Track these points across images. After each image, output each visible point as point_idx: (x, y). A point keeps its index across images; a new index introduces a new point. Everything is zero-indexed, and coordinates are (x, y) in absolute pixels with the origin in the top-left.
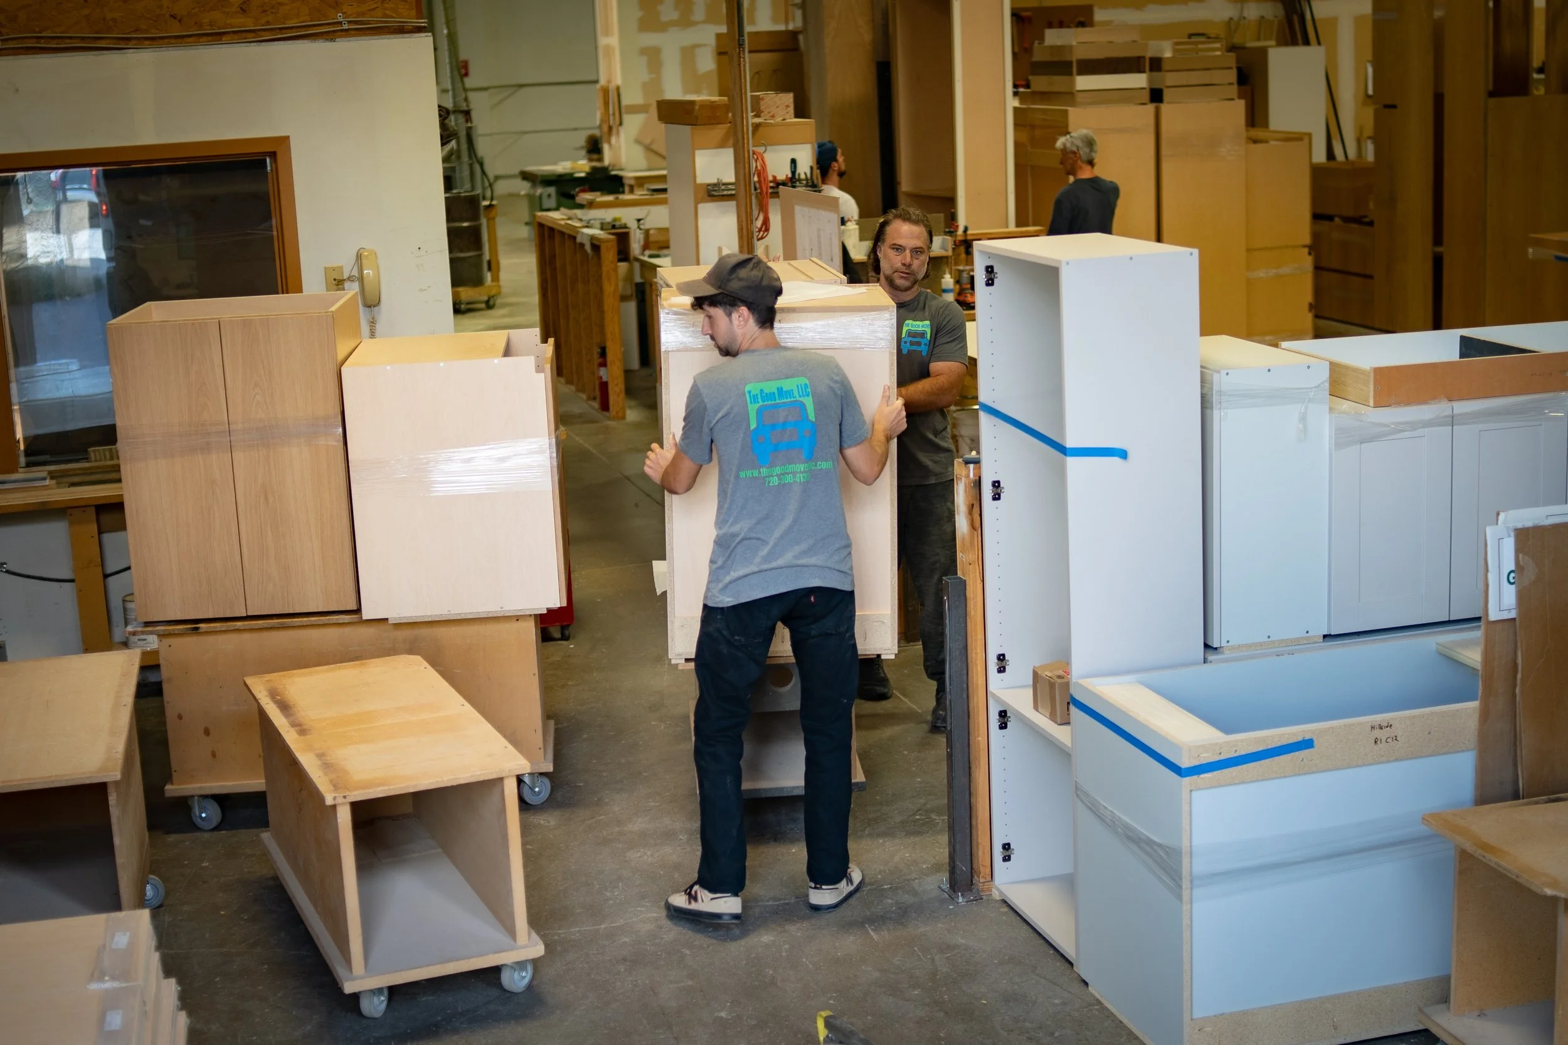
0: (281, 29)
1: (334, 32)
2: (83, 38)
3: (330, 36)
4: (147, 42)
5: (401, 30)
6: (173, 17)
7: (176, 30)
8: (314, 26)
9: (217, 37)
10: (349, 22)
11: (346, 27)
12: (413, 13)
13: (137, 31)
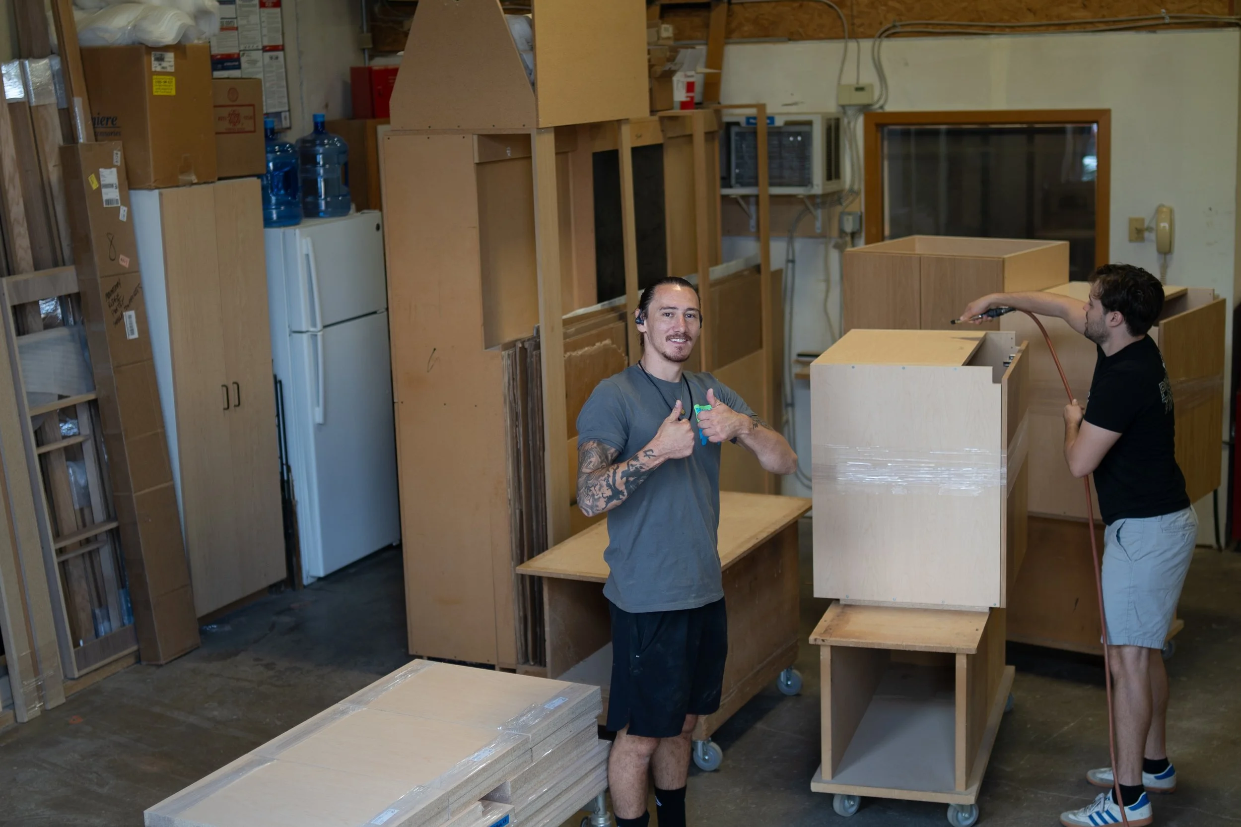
0: (1114, 22)
1: (1157, 25)
2: (960, 26)
3: (1152, 28)
4: (1007, 30)
5: (1214, 25)
6: (1029, 10)
7: (1030, 20)
8: (1142, 20)
9: (1062, 27)
10: (1171, 17)
11: (1167, 21)
12: (1226, 10)
13: (1001, 20)
